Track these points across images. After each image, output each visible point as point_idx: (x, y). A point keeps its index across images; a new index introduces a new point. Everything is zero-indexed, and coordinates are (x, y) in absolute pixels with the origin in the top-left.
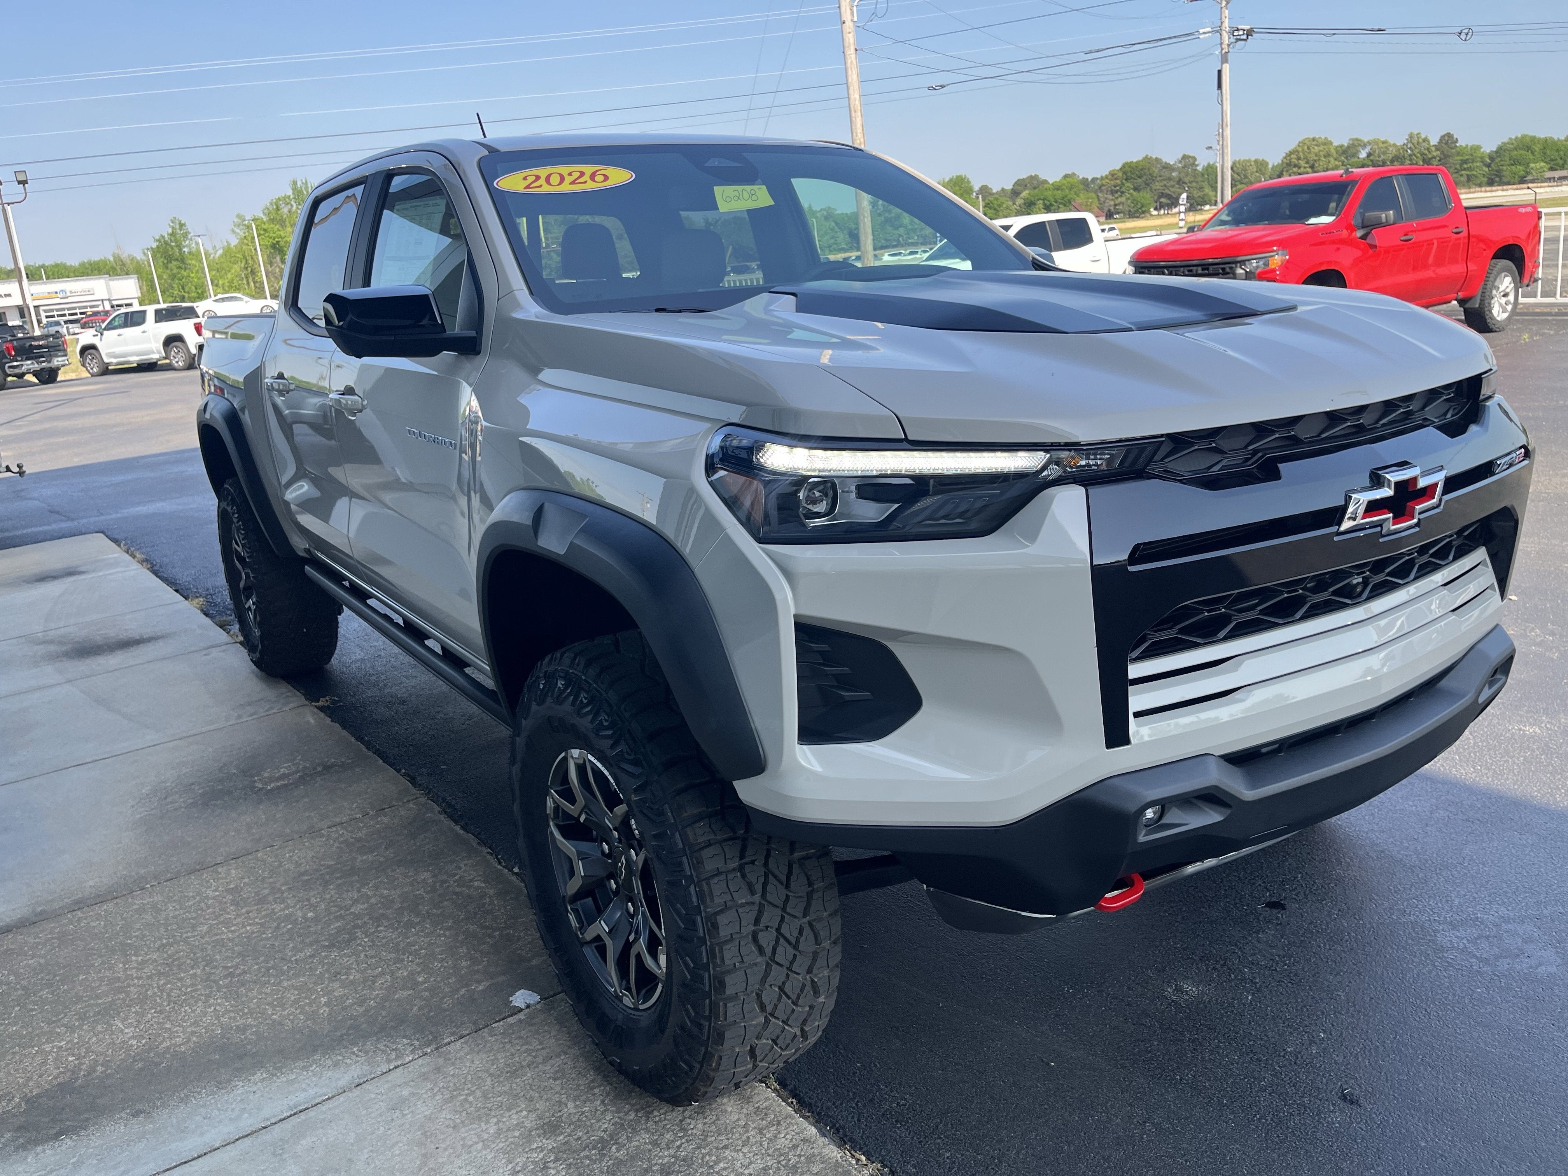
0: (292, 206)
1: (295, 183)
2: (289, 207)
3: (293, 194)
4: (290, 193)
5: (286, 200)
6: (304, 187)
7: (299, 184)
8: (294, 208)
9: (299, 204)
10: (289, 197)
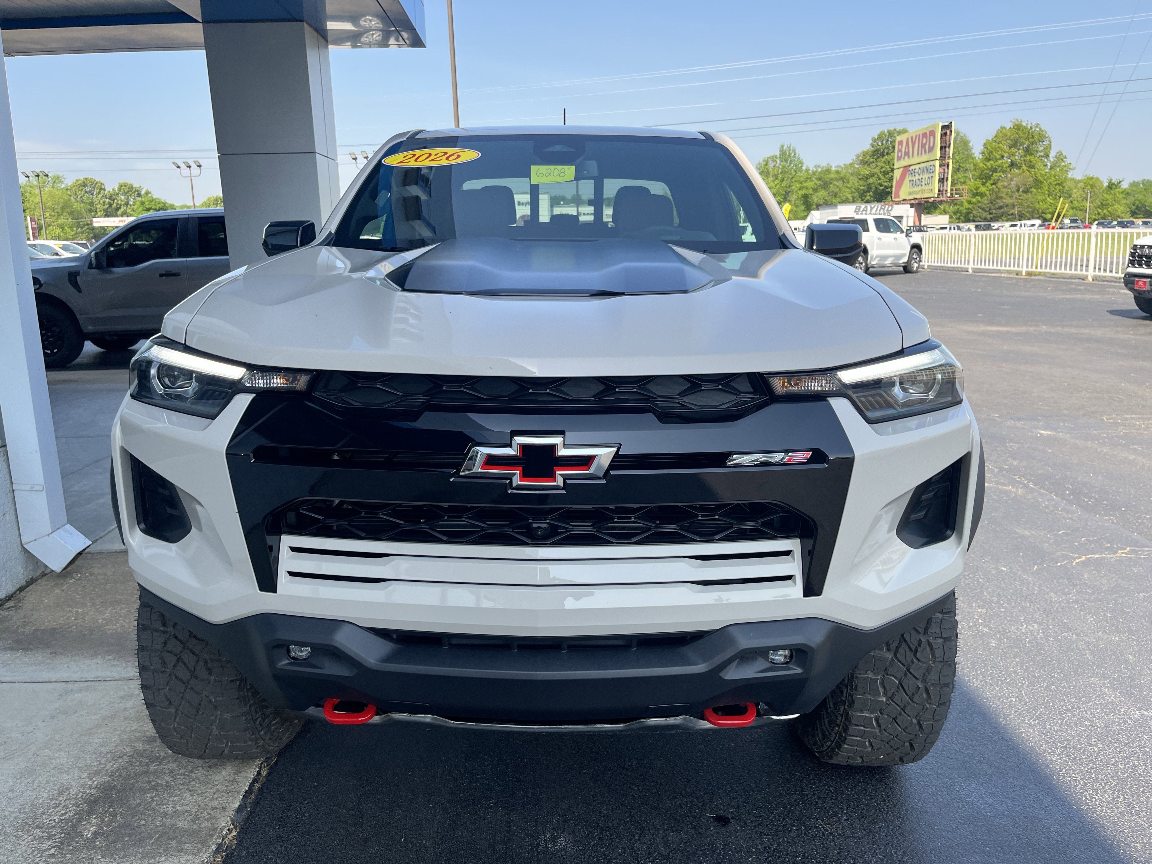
0: (777, 162)
1: (782, 147)
2: (775, 163)
3: (780, 154)
4: (778, 154)
5: (773, 158)
6: (788, 149)
7: (785, 147)
8: (778, 164)
9: (782, 161)
10: (776, 157)
